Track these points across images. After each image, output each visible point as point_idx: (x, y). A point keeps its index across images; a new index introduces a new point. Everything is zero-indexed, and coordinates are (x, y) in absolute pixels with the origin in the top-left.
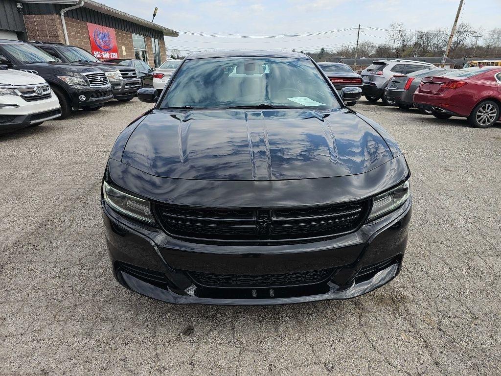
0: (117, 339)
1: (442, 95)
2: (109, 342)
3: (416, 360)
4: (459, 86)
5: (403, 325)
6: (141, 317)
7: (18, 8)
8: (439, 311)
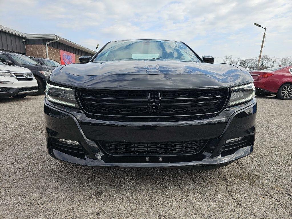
0: (44, 198)
1: (260, 81)
2: (37, 200)
3: (275, 213)
4: (269, 75)
5: (260, 191)
6: (65, 185)
7: (23, 41)
8: (284, 183)
